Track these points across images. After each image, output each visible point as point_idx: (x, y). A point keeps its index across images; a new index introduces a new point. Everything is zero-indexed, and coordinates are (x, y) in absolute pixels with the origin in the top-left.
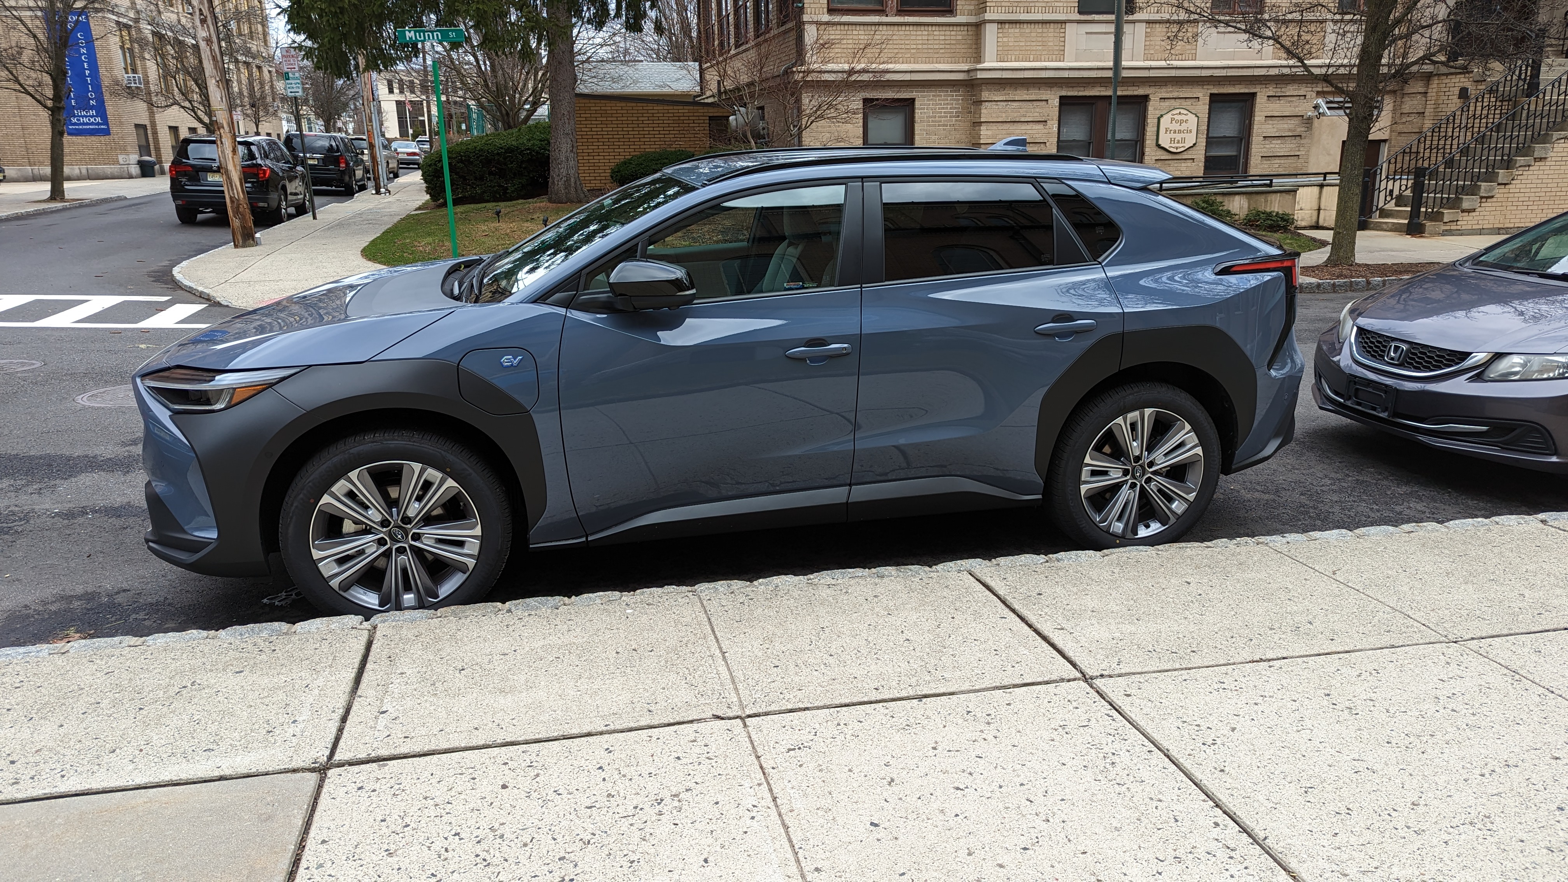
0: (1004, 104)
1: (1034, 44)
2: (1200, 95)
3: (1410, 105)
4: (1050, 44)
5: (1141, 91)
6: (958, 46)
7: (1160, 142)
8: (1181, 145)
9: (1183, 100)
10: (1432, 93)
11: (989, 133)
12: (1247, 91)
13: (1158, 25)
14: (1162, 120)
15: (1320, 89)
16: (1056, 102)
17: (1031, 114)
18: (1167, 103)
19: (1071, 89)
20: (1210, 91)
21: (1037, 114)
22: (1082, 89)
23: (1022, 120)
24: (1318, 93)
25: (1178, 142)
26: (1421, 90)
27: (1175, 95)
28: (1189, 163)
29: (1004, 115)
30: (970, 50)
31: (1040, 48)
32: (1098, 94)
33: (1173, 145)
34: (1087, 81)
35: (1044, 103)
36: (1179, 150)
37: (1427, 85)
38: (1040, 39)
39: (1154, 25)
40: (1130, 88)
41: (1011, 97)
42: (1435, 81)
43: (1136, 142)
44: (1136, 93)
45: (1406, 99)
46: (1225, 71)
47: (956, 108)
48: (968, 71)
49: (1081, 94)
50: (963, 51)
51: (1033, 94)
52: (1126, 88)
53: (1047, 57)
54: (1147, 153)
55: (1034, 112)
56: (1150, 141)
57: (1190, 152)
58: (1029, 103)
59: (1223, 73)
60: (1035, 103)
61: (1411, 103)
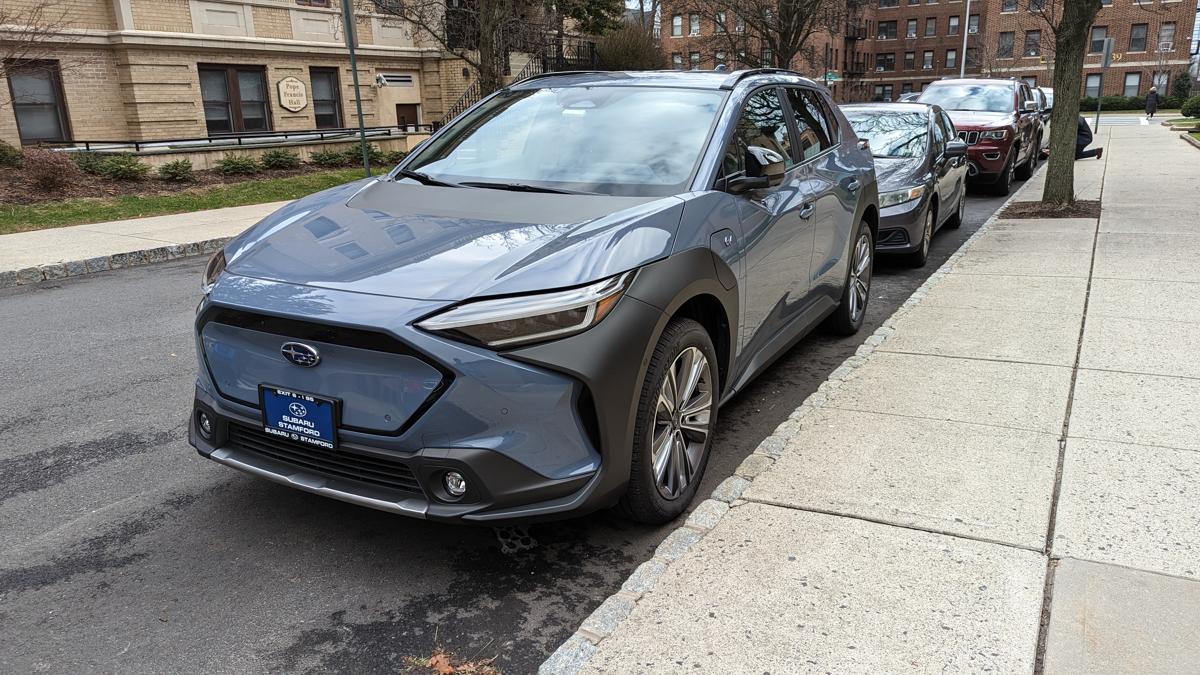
0: (151, 67)
1: (165, 16)
2: (302, 67)
3: (430, 80)
4: (179, 17)
5: (260, 62)
6: (90, 13)
7: (282, 103)
8: (297, 106)
9: (291, 70)
10: (443, 72)
11: (142, 93)
12: (332, 65)
13: (260, 9)
14: (280, 85)
15: (377, 67)
16: (195, 68)
17: (176, 78)
18: (281, 72)
19: (205, 57)
20: (308, 64)
21: (181, 78)
22: (214, 57)
23: (169, 82)
24: (377, 69)
25: (295, 104)
26: (436, 69)
27: (285, 66)
28: (305, 120)
29: (152, 77)
30: (103, 18)
31: (171, 20)
32: (227, 62)
33: (292, 106)
34: (217, 51)
35: (185, 68)
36: (297, 110)
37: (438, 66)
38: (169, 12)
39: (258, 9)
40: (251, 59)
41: (155, 62)
42: (443, 64)
43: (263, 103)
44: (256, 63)
45: (426, 75)
46: (317, 49)
47: (100, 70)
48: (108, 37)
49: (214, 61)
50: (96, 17)
51: (174, 60)
52: (248, 58)
53: (178, 28)
54: (274, 112)
55: (178, 76)
56: (274, 103)
57: (304, 111)
58: (172, 68)
59: (316, 50)
60: (178, 68)
61: (431, 78)
